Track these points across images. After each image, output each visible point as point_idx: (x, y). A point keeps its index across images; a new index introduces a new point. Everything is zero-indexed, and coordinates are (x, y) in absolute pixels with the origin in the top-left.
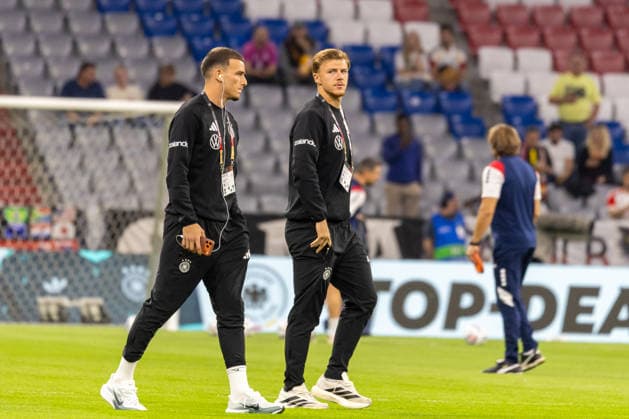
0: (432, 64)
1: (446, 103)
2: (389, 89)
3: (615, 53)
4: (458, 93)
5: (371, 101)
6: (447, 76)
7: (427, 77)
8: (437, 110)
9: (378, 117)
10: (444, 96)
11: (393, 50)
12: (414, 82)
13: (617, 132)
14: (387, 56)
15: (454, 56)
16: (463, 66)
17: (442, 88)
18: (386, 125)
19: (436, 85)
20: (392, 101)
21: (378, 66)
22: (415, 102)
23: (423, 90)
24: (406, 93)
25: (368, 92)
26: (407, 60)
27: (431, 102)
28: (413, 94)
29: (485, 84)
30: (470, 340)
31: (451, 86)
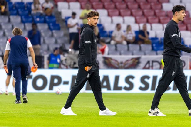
0: (43, 8)
1: (48, 20)
2: (30, 16)
3: (100, 3)
4: (51, 16)
5: (24, 19)
6: (47, 11)
7: (41, 12)
8: (45, 22)
9: (26, 24)
10: (47, 17)
11: (30, 4)
12: (37, 13)
13: (101, 27)
14: (29, 5)
15: (50, 5)
16: (52, 8)
17: (46, 15)
18: (29, 27)
19: (44, 14)
20: (31, 19)
21: (26, 9)
22: (38, 19)
23: (40, 16)
24: (35, 17)
25: (23, 17)
26: (35, 7)
27: (43, 19)
28: (37, 17)
29: (60, 13)
30: (57, 93)
31: (49, 14)
